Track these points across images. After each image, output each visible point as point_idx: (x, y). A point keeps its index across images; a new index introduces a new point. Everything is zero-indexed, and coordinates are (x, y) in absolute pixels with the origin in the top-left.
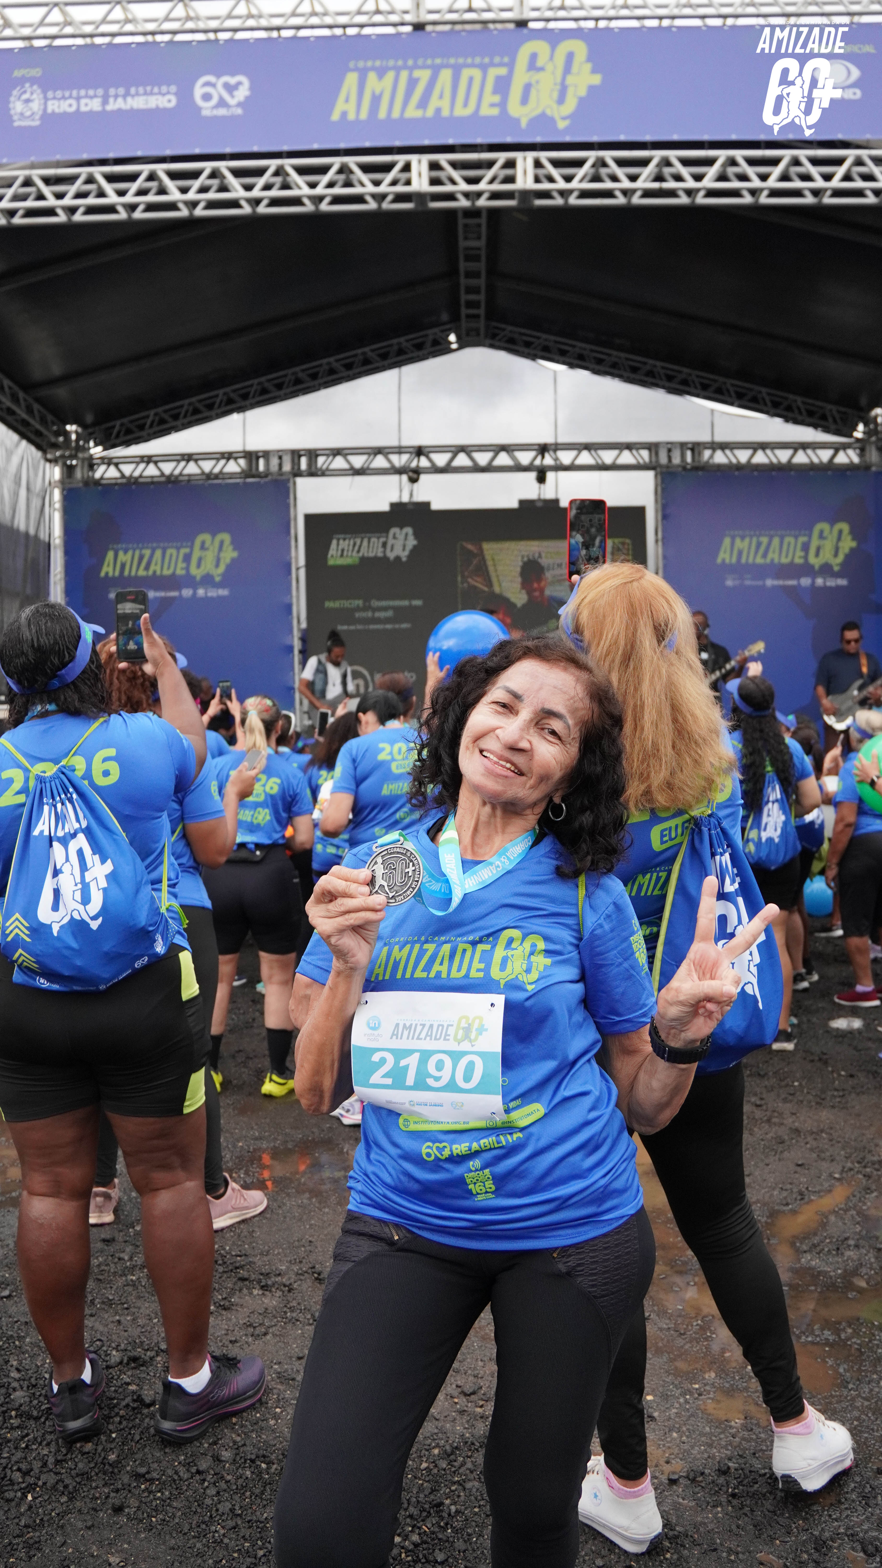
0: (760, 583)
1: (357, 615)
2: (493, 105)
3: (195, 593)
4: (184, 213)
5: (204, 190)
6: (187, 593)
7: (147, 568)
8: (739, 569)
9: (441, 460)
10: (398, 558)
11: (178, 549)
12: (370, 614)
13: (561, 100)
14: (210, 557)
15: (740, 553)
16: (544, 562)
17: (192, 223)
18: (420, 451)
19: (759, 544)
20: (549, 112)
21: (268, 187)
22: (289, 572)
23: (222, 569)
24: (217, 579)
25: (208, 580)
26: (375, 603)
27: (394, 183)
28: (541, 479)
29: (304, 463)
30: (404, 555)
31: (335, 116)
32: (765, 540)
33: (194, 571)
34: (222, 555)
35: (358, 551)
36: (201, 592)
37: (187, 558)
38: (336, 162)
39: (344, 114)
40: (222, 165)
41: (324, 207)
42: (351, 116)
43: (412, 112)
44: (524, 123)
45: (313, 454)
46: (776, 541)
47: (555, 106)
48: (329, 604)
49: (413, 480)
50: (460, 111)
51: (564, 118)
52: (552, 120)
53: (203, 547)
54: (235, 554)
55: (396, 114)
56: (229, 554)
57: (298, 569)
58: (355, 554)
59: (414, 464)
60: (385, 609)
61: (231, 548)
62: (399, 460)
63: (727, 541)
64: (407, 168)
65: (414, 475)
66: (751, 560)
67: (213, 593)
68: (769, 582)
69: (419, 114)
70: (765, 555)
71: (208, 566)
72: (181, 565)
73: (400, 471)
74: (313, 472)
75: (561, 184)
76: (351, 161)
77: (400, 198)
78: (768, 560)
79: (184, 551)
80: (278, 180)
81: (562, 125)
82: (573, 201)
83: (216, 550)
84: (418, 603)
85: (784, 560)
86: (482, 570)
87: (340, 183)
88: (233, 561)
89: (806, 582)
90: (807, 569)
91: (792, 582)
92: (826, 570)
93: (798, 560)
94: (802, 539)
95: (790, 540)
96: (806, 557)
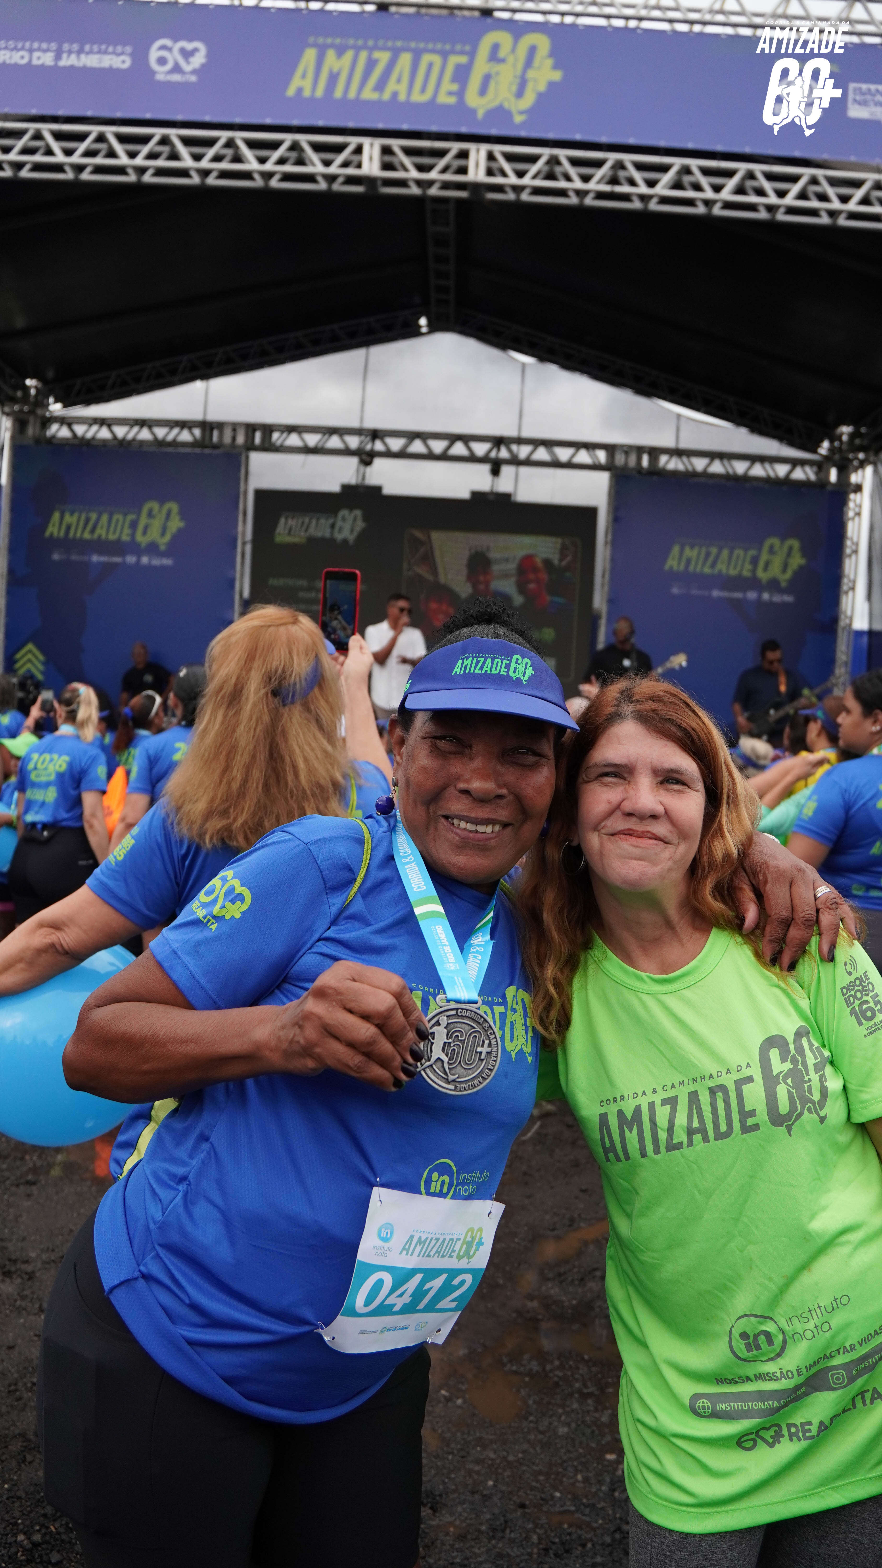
0: (706, 593)
1: (301, 594)
2: (450, 93)
3: (138, 561)
4: (132, 178)
5: (152, 156)
6: (131, 559)
7: (93, 531)
8: (686, 577)
9: (396, 444)
10: (345, 541)
11: (125, 515)
12: (312, 595)
13: (520, 94)
14: (156, 524)
15: (689, 561)
16: (493, 555)
17: (139, 188)
18: (375, 434)
19: (708, 554)
20: (506, 105)
21: (217, 158)
22: (234, 547)
23: (167, 538)
24: (162, 548)
25: (152, 549)
27: (345, 164)
28: (495, 471)
29: (258, 437)
30: (351, 538)
31: (291, 92)
32: (714, 551)
33: (139, 538)
34: (169, 524)
35: (306, 530)
36: (145, 560)
37: (134, 525)
38: (288, 138)
39: (300, 90)
40: (173, 133)
41: (274, 183)
42: (307, 93)
43: (369, 94)
44: (480, 114)
45: (268, 429)
46: (725, 553)
47: (513, 99)
48: (273, 582)
49: (366, 463)
50: (417, 97)
51: (521, 113)
52: (508, 114)
53: (150, 515)
54: (181, 524)
55: (352, 94)
56: (176, 524)
57: (244, 544)
58: (302, 534)
59: (368, 447)
61: (177, 518)
62: (353, 442)
63: (676, 549)
64: (359, 150)
65: (368, 458)
66: (699, 569)
67: (156, 562)
68: (716, 593)
69: (375, 96)
70: (713, 565)
71: (154, 534)
72: (127, 531)
73: (353, 453)
74: (268, 447)
75: (513, 180)
76: (303, 139)
77: (351, 180)
78: (716, 571)
79: (131, 517)
80: (229, 152)
81: (518, 119)
82: (525, 197)
83: (163, 519)
85: (733, 572)
86: (428, 559)
87: (292, 160)
88: (180, 531)
89: (752, 595)
90: (754, 583)
91: (738, 595)
92: (773, 585)
93: (746, 573)
94: (752, 553)
95: (739, 552)
96: (754, 571)
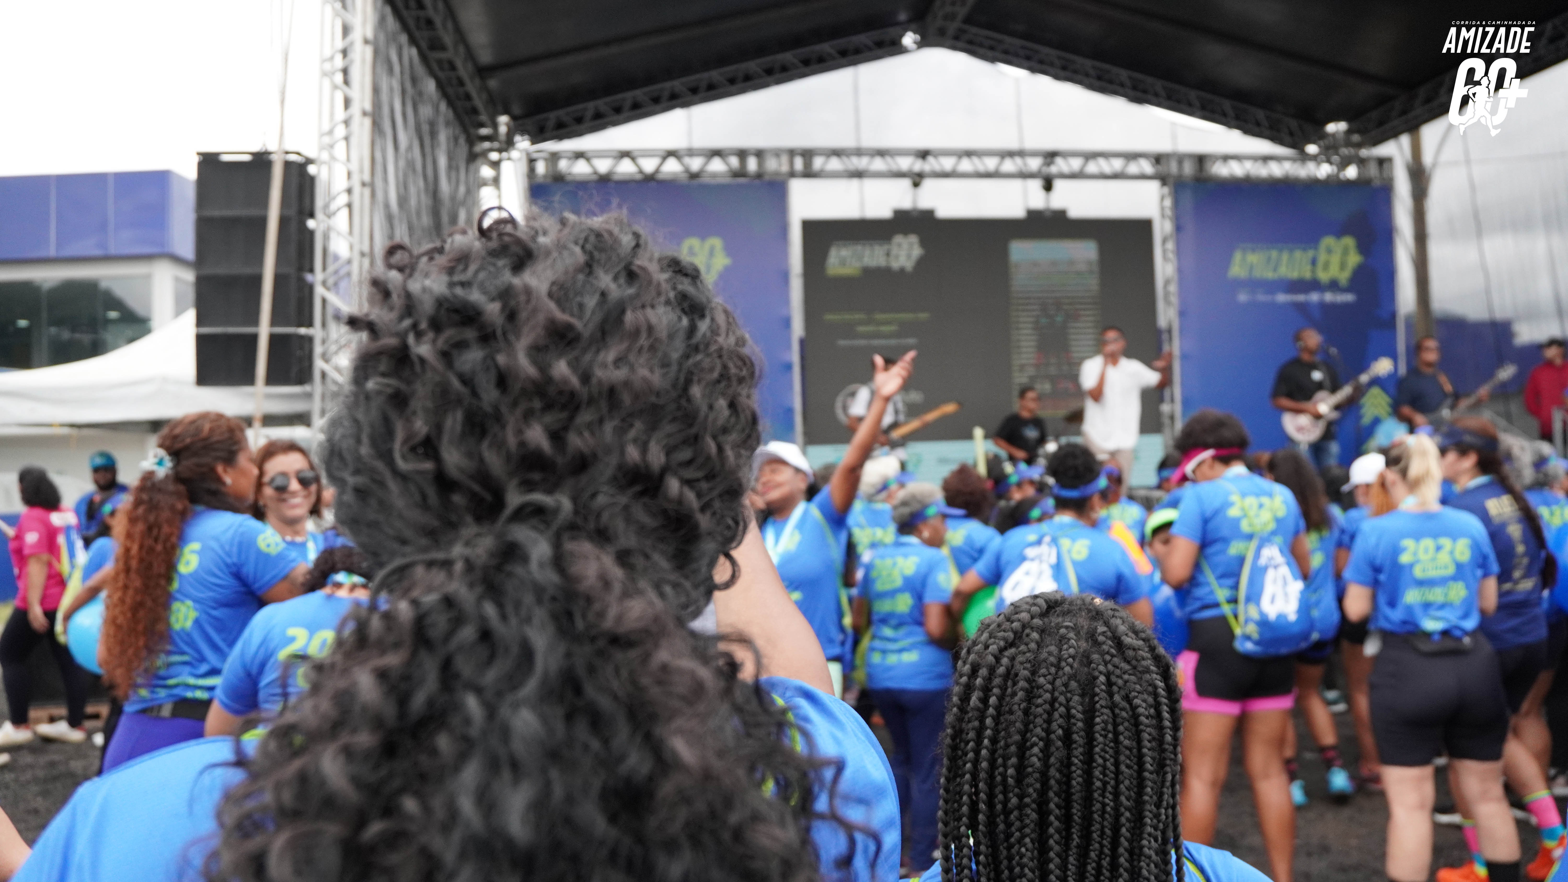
0: (1271, 298)
1: (861, 329)
8: (1251, 284)
9: (948, 163)
12: (870, 328)
18: (924, 154)
22: (787, 282)
26: (879, 316)
28: (1048, 186)
29: (799, 163)
45: (808, 154)
48: (829, 317)
49: (916, 185)
57: (797, 279)
59: (918, 168)
60: (888, 323)
62: (905, 163)
65: (917, 179)
68: (1280, 298)
73: (900, 175)
74: (809, 173)
84: (923, 316)
88: (727, 270)
89: (1314, 297)
90: (1314, 285)
91: (1301, 298)
92: (1334, 286)
93: (1307, 275)
94: (1310, 253)
95: (1298, 254)
96: (1313, 271)
